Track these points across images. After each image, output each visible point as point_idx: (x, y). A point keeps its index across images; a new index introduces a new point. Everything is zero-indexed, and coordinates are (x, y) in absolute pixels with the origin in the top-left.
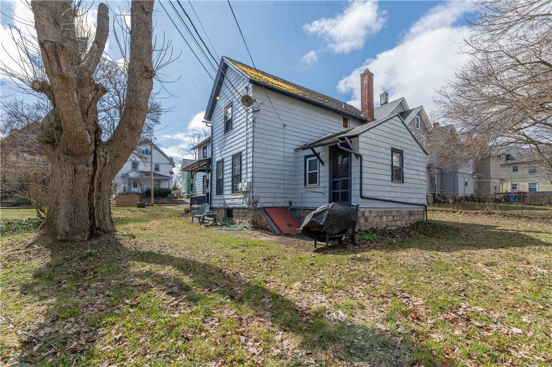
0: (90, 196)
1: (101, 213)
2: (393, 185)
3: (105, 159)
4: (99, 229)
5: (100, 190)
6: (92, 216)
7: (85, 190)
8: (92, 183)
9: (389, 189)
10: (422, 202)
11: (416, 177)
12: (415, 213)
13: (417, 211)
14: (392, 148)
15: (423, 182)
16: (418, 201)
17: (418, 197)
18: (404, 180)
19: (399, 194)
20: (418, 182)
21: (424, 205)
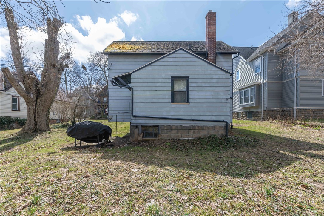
0: (35, 117)
1: (39, 123)
2: (173, 105)
3: (40, 103)
4: (38, 129)
5: (38, 115)
6: (36, 125)
7: (33, 115)
8: (35, 112)
9: (168, 109)
10: (222, 118)
11: (211, 97)
12: (208, 129)
13: (213, 127)
14: (172, 77)
15: (223, 101)
16: (214, 118)
17: (215, 114)
18: (191, 101)
19: (182, 113)
20: (214, 101)
21: (223, 121)
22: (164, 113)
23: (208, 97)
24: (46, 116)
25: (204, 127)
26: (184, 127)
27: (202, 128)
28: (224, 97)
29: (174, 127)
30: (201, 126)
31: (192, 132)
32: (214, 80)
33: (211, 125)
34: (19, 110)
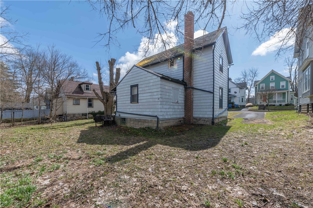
2: (132, 105)
9: (129, 107)
10: (155, 114)
11: (149, 97)
12: (148, 122)
13: (150, 120)
14: (131, 86)
15: (157, 100)
16: (151, 114)
17: (152, 110)
18: (139, 101)
19: (135, 110)
20: (151, 100)
21: (156, 117)
22: (128, 110)
23: (148, 97)
24: (111, 111)
25: (146, 121)
26: (136, 119)
27: (145, 121)
28: (157, 97)
29: (132, 119)
30: (145, 120)
31: (140, 123)
32: (151, 84)
33: (149, 119)
34: (93, 107)
